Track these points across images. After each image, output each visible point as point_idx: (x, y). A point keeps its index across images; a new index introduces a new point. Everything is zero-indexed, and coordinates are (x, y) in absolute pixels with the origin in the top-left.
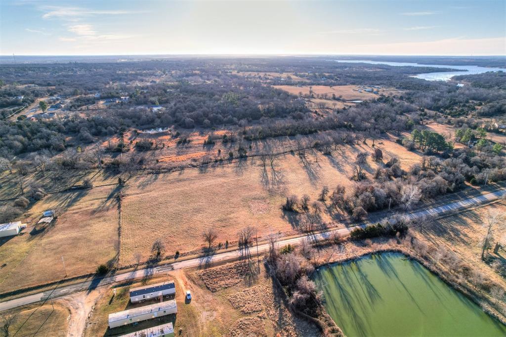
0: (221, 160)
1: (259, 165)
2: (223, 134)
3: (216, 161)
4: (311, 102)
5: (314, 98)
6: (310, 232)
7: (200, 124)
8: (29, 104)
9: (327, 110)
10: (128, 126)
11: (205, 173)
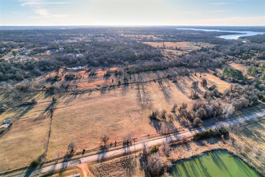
0: (114, 86)
1: (135, 89)
2: (115, 70)
3: (111, 86)
4: (164, 51)
5: (166, 49)
7: (102, 64)
8: (7, 52)
9: (173, 56)
10: (62, 65)
11: (104, 94)
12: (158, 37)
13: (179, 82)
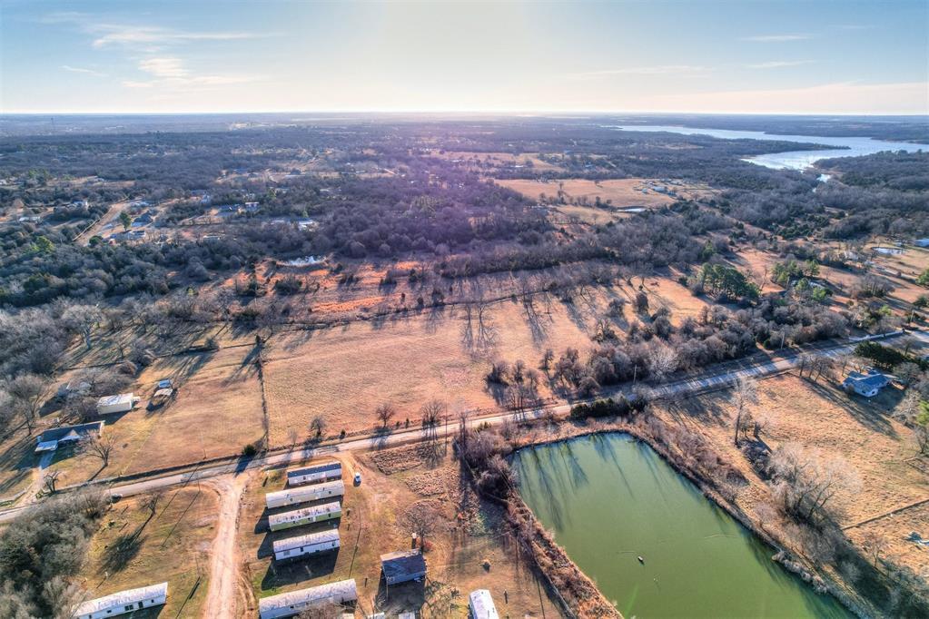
0: (405, 310)
1: (461, 318)
2: (410, 268)
3: (398, 311)
4: (557, 211)
5: (565, 204)
6: (518, 409)
7: (375, 250)
8: (101, 215)
9: (583, 227)
10: (262, 254)
11: (380, 329)
12: (551, 161)
13: (578, 301)
